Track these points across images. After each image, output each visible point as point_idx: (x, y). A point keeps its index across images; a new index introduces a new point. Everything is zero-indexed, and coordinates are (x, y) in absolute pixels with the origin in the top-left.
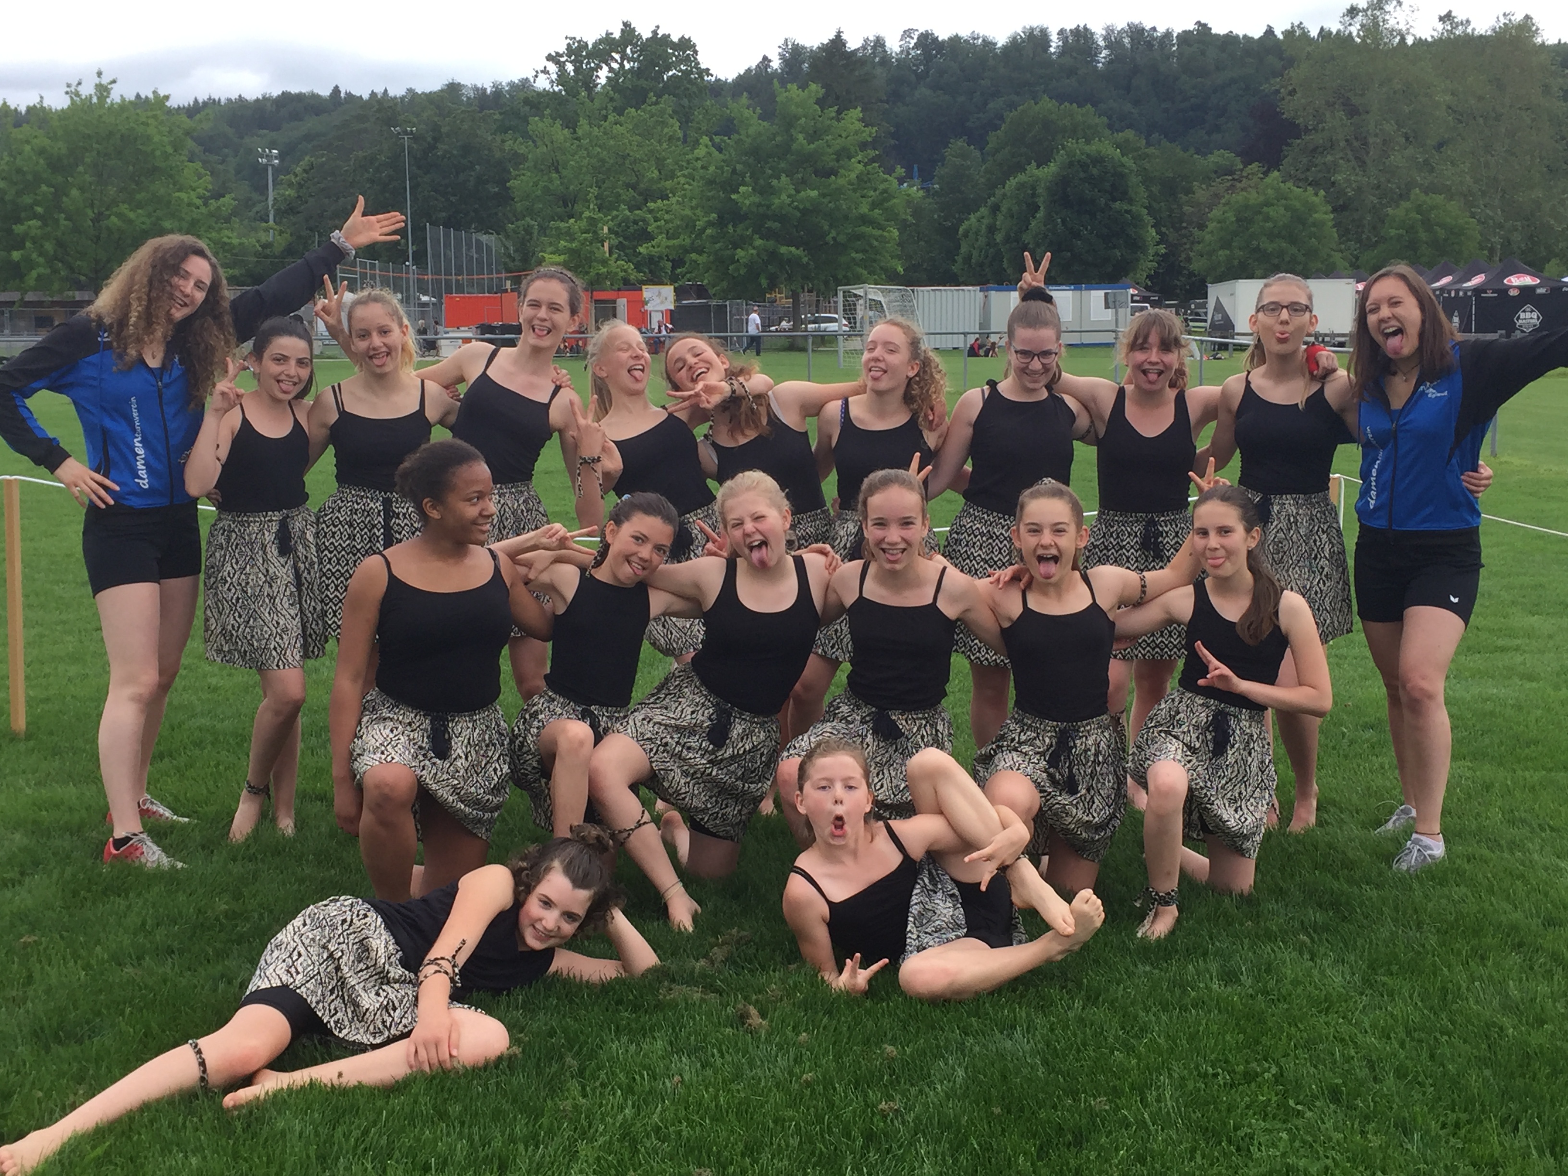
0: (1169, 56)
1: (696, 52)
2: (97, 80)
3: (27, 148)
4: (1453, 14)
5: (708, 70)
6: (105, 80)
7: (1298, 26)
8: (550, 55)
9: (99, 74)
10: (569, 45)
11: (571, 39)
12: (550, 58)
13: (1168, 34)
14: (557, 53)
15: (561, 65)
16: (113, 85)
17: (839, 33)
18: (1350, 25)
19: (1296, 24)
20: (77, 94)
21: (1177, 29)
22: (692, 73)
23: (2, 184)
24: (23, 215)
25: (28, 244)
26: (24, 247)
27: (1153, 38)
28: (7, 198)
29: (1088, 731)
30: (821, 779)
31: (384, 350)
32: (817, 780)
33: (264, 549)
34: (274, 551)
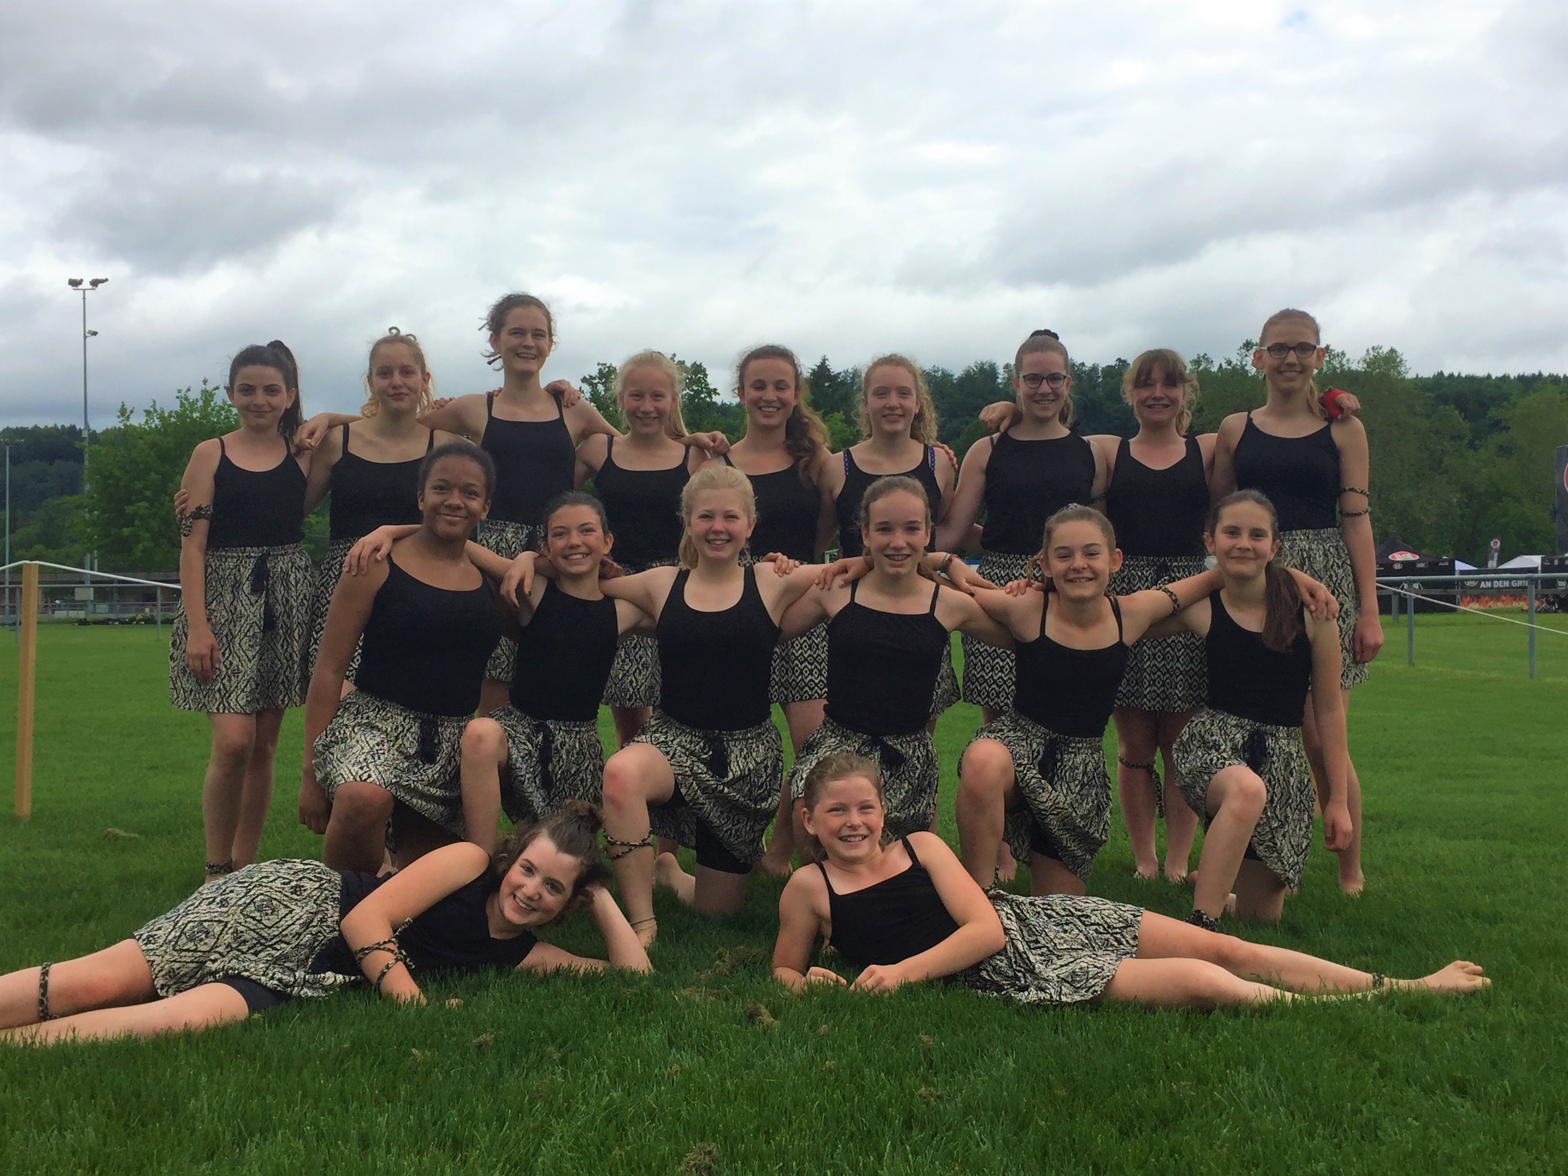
0: (1095, 386)
1: (706, 375)
2: (203, 387)
5: (715, 390)
6: (209, 387)
8: (585, 378)
9: (205, 382)
10: (600, 370)
11: (602, 365)
12: (584, 380)
13: (1094, 369)
14: (591, 377)
15: (594, 386)
16: (216, 391)
17: (824, 360)
19: (1202, 355)
20: (187, 399)
21: (1103, 365)
22: (702, 392)
23: (117, 473)
24: (134, 497)
25: (137, 523)
26: (133, 526)
27: (1084, 372)
28: (121, 484)
29: (1079, 749)
30: (834, 802)
31: (404, 390)
32: (830, 802)
33: (237, 586)
34: (247, 588)
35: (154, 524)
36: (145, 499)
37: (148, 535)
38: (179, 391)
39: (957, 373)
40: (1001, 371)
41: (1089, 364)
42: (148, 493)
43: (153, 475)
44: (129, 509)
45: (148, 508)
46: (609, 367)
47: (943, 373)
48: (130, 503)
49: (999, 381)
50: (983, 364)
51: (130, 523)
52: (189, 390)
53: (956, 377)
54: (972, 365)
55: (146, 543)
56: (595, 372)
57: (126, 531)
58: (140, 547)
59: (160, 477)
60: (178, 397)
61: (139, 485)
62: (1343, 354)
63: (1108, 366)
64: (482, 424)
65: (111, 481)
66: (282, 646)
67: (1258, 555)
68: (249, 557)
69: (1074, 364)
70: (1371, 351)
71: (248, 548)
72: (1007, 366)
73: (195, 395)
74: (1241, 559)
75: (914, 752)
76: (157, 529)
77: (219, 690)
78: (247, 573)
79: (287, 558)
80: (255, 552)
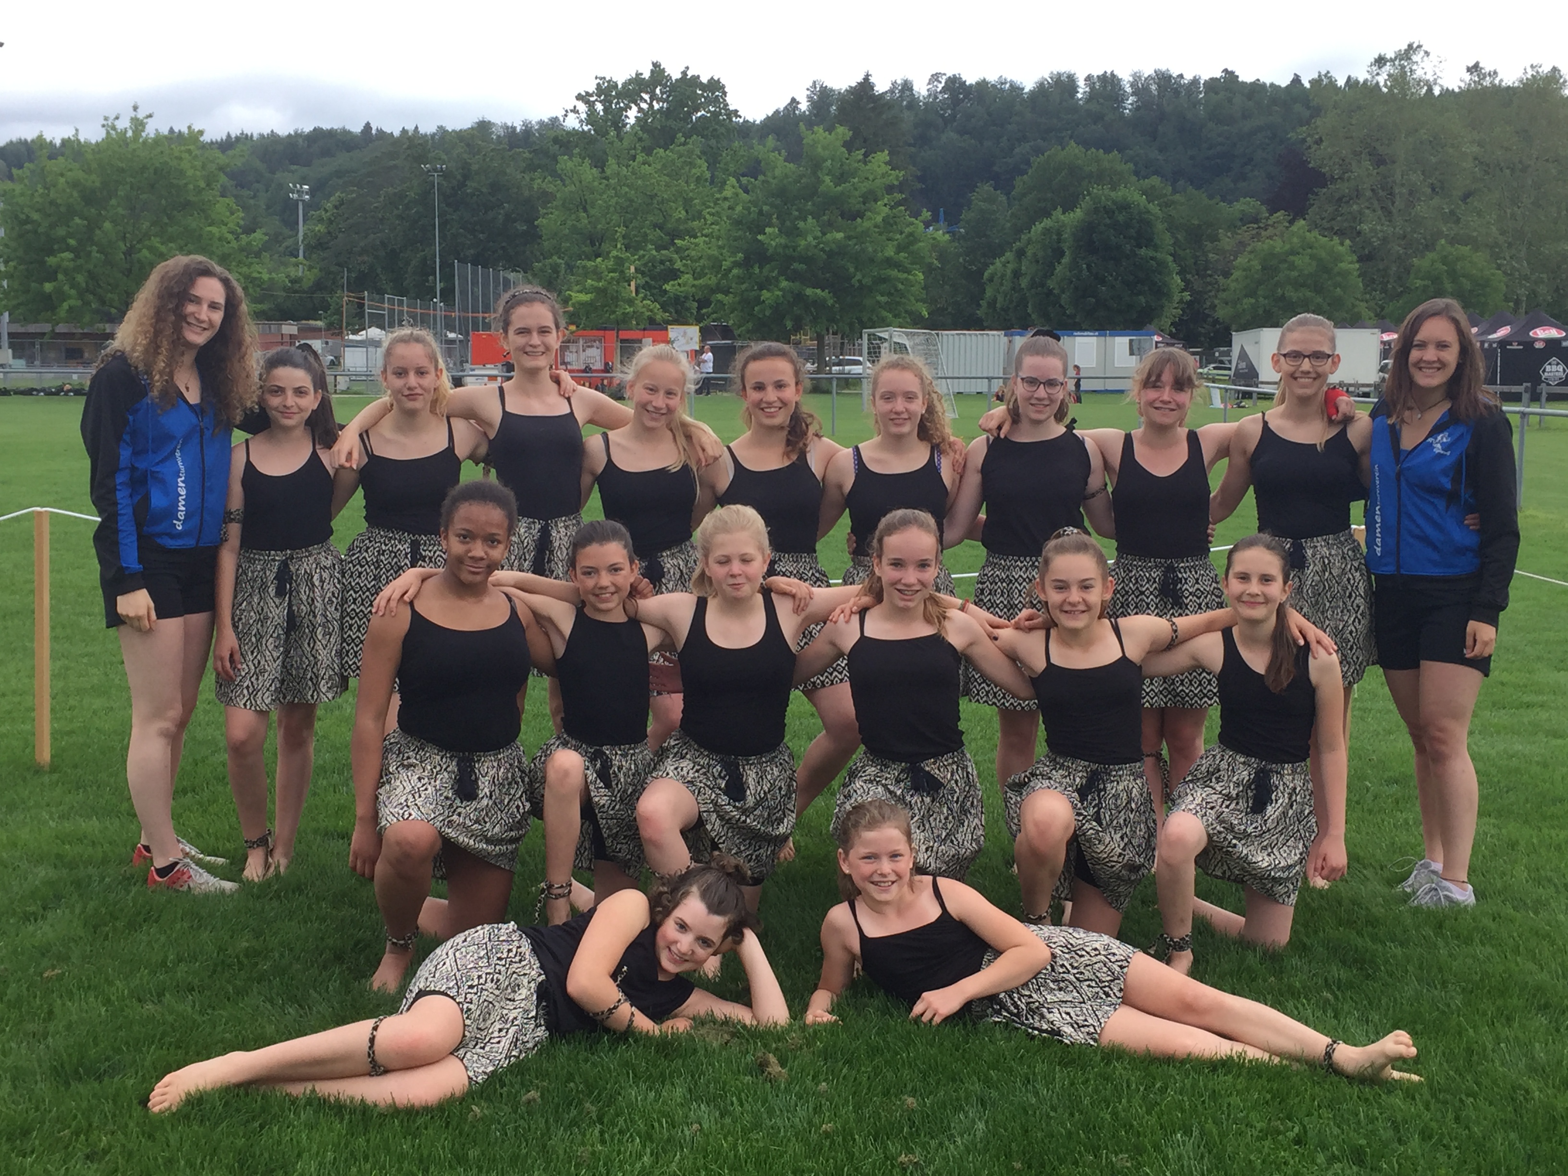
0: (1196, 103)
1: (725, 93)
2: (133, 114)
3: (62, 180)
4: (1481, 65)
5: (736, 111)
6: (141, 115)
7: (1326, 76)
8: (579, 94)
9: (135, 108)
10: (598, 84)
11: (601, 79)
12: (579, 97)
13: (1195, 81)
14: (587, 93)
15: (591, 105)
16: (149, 120)
17: (867, 76)
18: (1378, 74)
19: (1323, 73)
20: (114, 128)
21: (1205, 76)
22: (721, 114)
23: (36, 216)
24: (56, 247)
25: (60, 276)
26: (56, 279)
27: (1180, 86)
28: (41, 230)
29: (1120, 776)
30: (867, 851)
31: (419, 391)
32: (863, 851)
33: (264, 587)
34: (272, 591)
35: (80, 278)
36: (68, 248)
37: (73, 292)
38: (106, 119)
39: (1029, 85)
40: (1081, 83)
41: (1188, 77)
42: (72, 242)
43: (77, 220)
44: (51, 261)
45: (73, 260)
46: (609, 82)
47: (1011, 85)
48: (51, 252)
49: (1079, 96)
50: (1059, 75)
51: (51, 276)
52: (117, 118)
53: (1026, 90)
54: (1047, 76)
55: (72, 302)
56: (592, 88)
57: (48, 287)
58: (65, 306)
59: (85, 222)
60: (103, 126)
61: (61, 232)
62: (1495, 73)
63: (1212, 79)
64: (496, 417)
65: (29, 227)
66: (309, 644)
67: (1267, 600)
68: (273, 560)
69: (1170, 76)
70: (1529, 71)
71: (273, 552)
72: (1089, 78)
73: (123, 124)
74: (1252, 604)
75: (952, 775)
76: (84, 285)
77: (248, 687)
78: (272, 577)
79: (311, 559)
80: (279, 557)
